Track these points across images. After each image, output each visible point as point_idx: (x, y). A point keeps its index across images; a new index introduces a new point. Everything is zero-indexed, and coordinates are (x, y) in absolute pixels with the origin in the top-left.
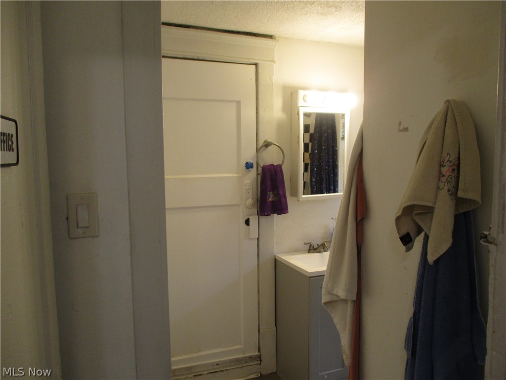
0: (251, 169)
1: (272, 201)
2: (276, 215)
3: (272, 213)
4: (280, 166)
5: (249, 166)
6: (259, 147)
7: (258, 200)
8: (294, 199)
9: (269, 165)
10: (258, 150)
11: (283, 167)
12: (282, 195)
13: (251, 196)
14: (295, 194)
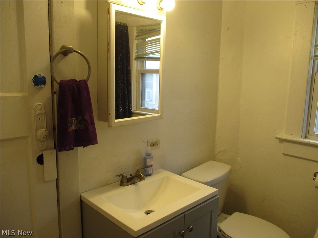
0: (43, 86)
1: (76, 131)
2: (80, 149)
3: (76, 146)
4: (84, 82)
5: (39, 81)
6: (54, 54)
7: (54, 129)
8: (105, 124)
9: (69, 81)
10: (52, 59)
11: (89, 83)
12: (89, 121)
13: (44, 125)
14: (105, 118)
